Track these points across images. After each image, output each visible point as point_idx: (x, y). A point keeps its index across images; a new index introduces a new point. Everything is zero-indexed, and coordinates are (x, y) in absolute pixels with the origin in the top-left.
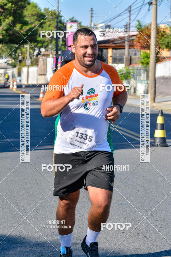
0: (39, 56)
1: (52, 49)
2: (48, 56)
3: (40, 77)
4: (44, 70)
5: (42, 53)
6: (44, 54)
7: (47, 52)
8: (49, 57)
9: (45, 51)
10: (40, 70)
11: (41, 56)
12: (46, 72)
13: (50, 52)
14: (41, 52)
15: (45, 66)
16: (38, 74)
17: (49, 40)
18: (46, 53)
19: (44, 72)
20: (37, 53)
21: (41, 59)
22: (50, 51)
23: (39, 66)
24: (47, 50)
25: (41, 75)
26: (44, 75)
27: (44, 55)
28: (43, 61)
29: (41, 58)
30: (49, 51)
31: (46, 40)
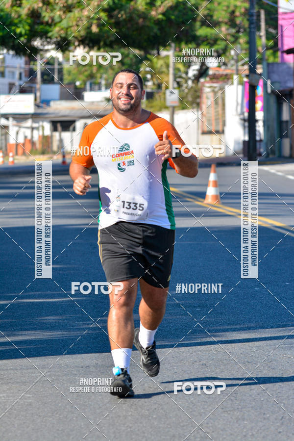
0: (202, 80)
1: (237, 61)
2: (227, 78)
3: (207, 137)
4: (217, 119)
5: (211, 72)
6: (217, 73)
7: (223, 67)
8: (230, 82)
9: (219, 67)
10: (204, 119)
11: (208, 79)
12: (224, 124)
13: (234, 68)
14: (207, 68)
15: (220, 109)
16: (200, 131)
17: (229, 34)
18: (223, 71)
19: (217, 124)
20: (196, 72)
21: (207, 87)
22: (232, 65)
23: (204, 107)
24: (225, 64)
25: (210, 133)
26: (218, 132)
27: (215, 78)
28: (215, 93)
29: (208, 85)
30: (229, 66)
31: (222, 36)
